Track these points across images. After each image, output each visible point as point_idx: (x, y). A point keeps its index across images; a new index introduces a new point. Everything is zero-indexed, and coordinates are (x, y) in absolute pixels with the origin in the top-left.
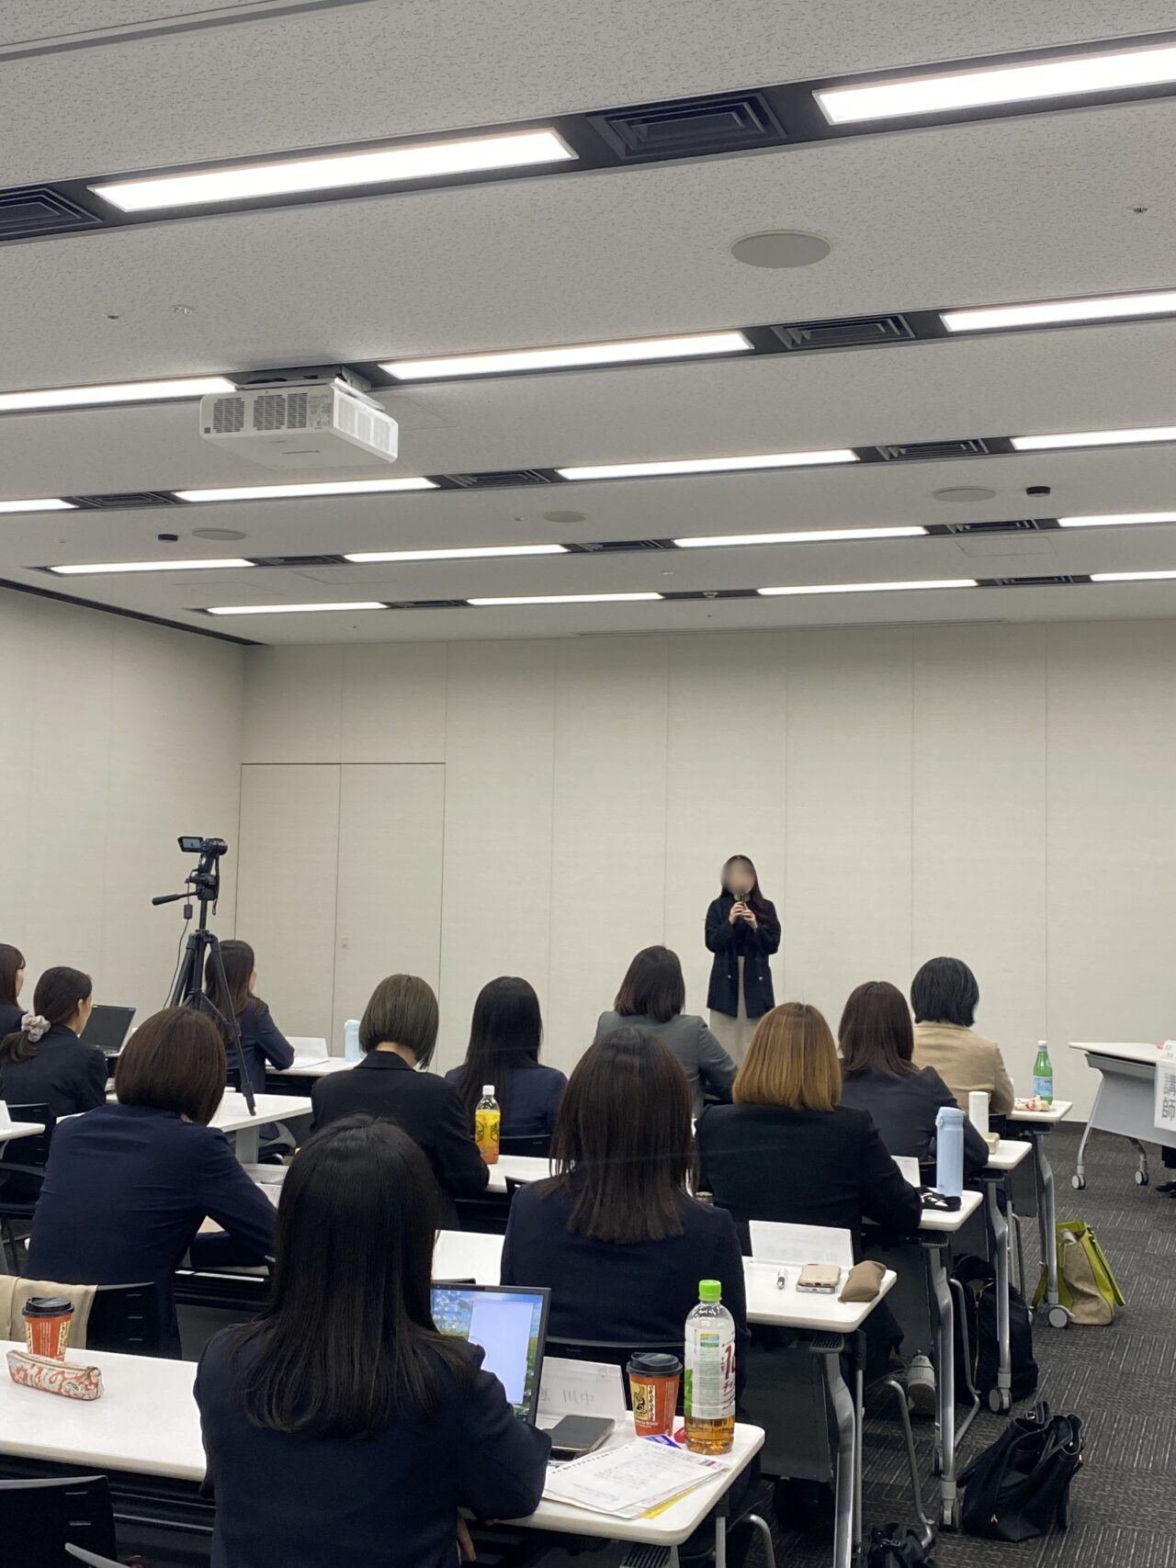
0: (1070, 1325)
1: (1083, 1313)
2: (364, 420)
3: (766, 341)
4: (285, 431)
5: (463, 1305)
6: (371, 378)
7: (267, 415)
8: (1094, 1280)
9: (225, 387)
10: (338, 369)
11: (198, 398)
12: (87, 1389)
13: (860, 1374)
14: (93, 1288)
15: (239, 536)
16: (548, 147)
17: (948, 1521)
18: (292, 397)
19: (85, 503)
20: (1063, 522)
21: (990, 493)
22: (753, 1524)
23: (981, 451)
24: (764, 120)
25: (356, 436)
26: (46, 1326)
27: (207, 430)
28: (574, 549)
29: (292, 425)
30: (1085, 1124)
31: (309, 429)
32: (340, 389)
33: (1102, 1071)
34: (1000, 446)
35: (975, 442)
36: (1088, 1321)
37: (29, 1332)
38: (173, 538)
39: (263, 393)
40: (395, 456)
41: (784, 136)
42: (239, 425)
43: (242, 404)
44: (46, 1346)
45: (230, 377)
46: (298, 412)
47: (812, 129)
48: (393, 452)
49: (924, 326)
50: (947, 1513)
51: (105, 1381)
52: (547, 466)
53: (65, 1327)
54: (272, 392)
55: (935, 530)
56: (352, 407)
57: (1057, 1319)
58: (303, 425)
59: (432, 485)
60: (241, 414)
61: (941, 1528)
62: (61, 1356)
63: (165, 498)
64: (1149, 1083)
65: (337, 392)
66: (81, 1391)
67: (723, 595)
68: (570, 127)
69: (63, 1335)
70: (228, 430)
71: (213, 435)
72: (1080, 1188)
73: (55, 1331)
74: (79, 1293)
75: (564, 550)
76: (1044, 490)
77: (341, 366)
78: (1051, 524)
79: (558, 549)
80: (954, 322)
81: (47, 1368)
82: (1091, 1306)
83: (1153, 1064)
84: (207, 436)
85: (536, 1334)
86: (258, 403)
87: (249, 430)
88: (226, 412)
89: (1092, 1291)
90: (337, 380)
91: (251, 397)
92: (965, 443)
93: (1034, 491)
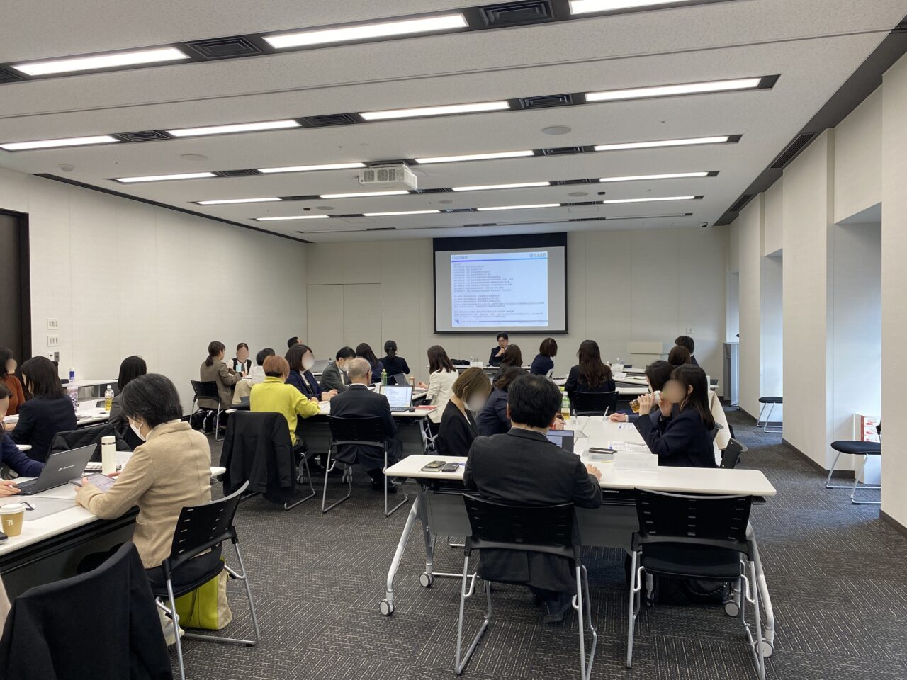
2: (410, 177)
3: (538, 153)
4: (388, 181)
7: (382, 176)
9: (361, 165)
15: (332, 208)
18: (390, 170)
20: (605, 202)
21: (586, 194)
23: (589, 182)
24: (568, 100)
25: (409, 182)
28: (443, 212)
29: (390, 179)
31: (397, 181)
32: (405, 168)
34: (595, 181)
35: (588, 180)
38: (308, 209)
39: (377, 169)
41: (573, 103)
42: (373, 180)
45: (363, 163)
46: (392, 175)
49: (590, 149)
52: (450, 187)
54: (382, 169)
55: (563, 205)
56: (408, 174)
58: (394, 179)
59: (407, 193)
60: (371, 174)
63: (315, 197)
65: (402, 169)
67: (484, 225)
70: (369, 181)
71: (364, 182)
76: (603, 193)
77: (401, 160)
78: (601, 203)
79: (438, 211)
80: (598, 148)
84: (362, 183)
86: (379, 173)
87: (376, 181)
88: (366, 174)
90: (404, 165)
92: (585, 180)
93: (600, 193)
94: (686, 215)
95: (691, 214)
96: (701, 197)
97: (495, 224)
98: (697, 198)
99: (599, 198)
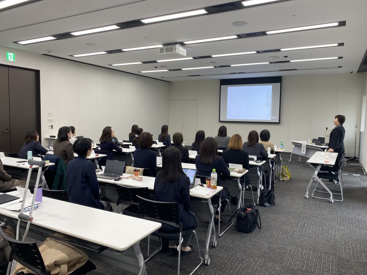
0: (283, 180)
1: (285, 179)
2: (181, 50)
3: (240, 36)
4: (170, 53)
5: (186, 171)
6: (182, 44)
7: (167, 50)
8: (287, 174)
9: (161, 46)
10: (177, 43)
11: (158, 48)
12: (141, 180)
13: (244, 184)
14: (143, 169)
15: (166, 67)
16: (203, 12)
17: (258, 204)
18: (171, 48)
19: (144, 63)
20: (291, 61)
21: (278, 57)
22: (227, 201)
23: (276, 51)
24: (235, 6)
25: (180, 53)
26: (136, 172)
27: (159, 53)
28: (215, 67)
29: (170, 52)
30: (291, 153)
31: (173, 52)
32: (178, 46)
33: (295, 145)
34: (279, 50)
35: (275, 50)
36: (286, 180)
37: (134, 173)
38: (157, 67)
39: (166, 47)
40: (186, 55)
41: (238, 8)
42: (163, 52)
43: (164, 49)
44: (136, 175)
45: (162, 45)
46: (171, 50)
47: (242, 7)
48: (185, 55)
49: (264, 34)
50: (258, 203)
51: (143, 179)
52: (209, 55)
53: (139, 173)
54: (168, 47)
55: (271, 63)
56: (179, 49)
57: (281, 179)
59: (193, 59)
60: (163, 50)
61: (257, 205)
62: (138, 176)
63: (155, 62)
64: (301, 147)
65: (177, 47)
66: (140, 180)
67: (239, 73)
68: (206, 9)
69: (138, 174)
70: (162, 53)
71: (160, 54)
72: (290, 162)
73: (137, 173)
74: (141, 169)
75: (214, 67)
76: (287, 57)
77: (178, 43)
78: (289, 61)
80: (268, 33)
81: (136, 177)
82: (286, 178)
83: (302, 144)
84: (159, 54)
85: (195, 175)
86: (166, 49)
87: (165, 53)
88: (161, 50)
89: (287, 176)
90: (177, 45)
91: (165, 48)
92: (273, 50)
93: (285, 57)
94: (339, 67)
95: (341, 67)
96: (342, 58)
97: (244, 73)
98: (339, 58)
99: (286, 59)
